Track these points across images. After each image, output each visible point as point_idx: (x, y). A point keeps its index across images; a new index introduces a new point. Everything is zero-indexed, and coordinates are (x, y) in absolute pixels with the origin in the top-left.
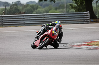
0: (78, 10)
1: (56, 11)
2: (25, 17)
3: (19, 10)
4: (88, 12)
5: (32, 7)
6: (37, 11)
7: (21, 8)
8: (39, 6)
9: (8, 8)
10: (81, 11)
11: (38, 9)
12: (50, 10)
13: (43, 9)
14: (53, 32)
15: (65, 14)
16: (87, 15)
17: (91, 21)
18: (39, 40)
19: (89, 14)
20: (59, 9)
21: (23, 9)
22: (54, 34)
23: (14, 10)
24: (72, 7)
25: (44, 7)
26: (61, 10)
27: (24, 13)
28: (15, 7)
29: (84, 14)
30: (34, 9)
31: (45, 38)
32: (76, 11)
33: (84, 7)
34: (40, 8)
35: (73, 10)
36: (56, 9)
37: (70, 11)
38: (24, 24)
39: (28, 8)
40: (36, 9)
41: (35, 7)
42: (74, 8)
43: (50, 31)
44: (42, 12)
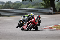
0: (46, 6)
1: (33, 7)
3: (10, 6)
4: (52, 7)
5: (18, 4)
6: (21, 7)
7: (11, 5)
8: (23, 4)
9: (4, 5)
10: (48, 7)
11: (22, 6)
12: (29, 6)
13: (25, 6)
14: (35, 20)
15: (38, 9)
16: (51, 10)
17: (54, 13)
18: (26, 25)
19: (52, 9)
20: (35, 6)
21: (12, 6)
22: (36, 21)
23: (7, 6)
24: (42, 4)
25: (25, 4)
27: (13, 8)
28: (8, 4)
29: (50, 9)
30: (19, 6)
31: (30, 24)
32: (45, 7)
33: (50, 4)
34: (23, 5)
35: (43, 6)
37: (41, 7)
38: (13, 15)
39: (16, 5)
40: (21, 6)
41: (20, 4)
42: (44, 5)
43: (33, 20)
44: (24, 7)
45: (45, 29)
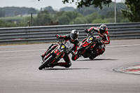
1: (102, 21)
2: (58, 29)
3: (50, 19)
6: (76, 20)
7: (53, 16)
8: (79, 14)
9: (35, 16)
11: (78, 18)
12: (93, 19)
13: (85, 18)
15: (115, 25)
20: (107, 17)
23: (42, 18)
25: (85, 14)
26: (110, 19)
27: (57, 24)
28: (44, 14)
30: (71, 18)
34: (80, 16)
36: (103, 18)
42: (128, 16)
44: (82, 21)
45: (131, 72)
